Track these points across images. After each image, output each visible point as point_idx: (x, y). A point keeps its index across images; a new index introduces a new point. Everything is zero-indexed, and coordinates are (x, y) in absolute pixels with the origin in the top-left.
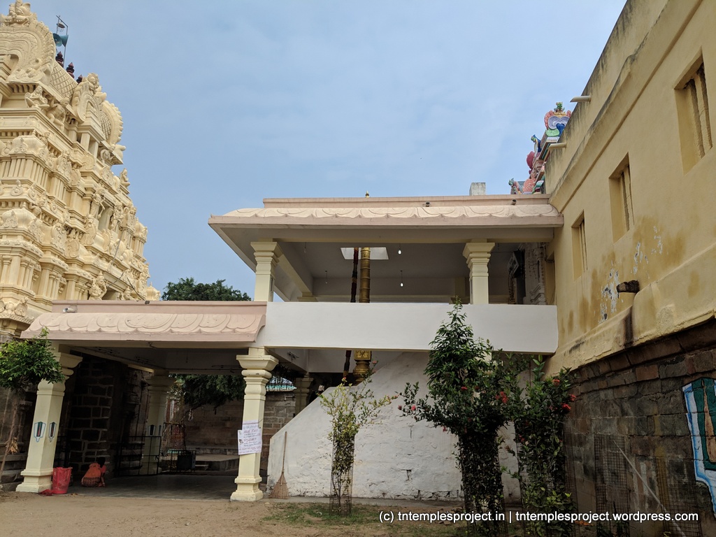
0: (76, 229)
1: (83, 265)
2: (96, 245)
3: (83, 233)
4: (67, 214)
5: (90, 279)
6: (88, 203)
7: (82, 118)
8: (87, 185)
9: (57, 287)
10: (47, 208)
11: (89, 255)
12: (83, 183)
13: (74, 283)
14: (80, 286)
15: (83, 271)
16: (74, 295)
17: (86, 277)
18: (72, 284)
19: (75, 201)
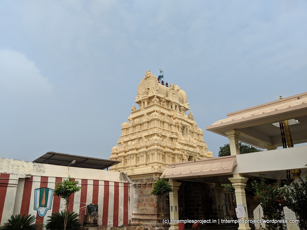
0: (174, 138)
1: (179, 150)
2: (182, 142)
3: (177, 138)
4: (170, 134)
5: (182, 154)
6: (177, 128)
7: (171, 100)
8: (176, 122)
9: (171, 159)
10: (163, 134)
11: (180, 146)
12: (174, 122)
13: (177, 157)
14: (179, 157)
15: (179, 152)
16: (177, 161)
17: (180, 153)
18: (176, 157)
19: (173, 128)
